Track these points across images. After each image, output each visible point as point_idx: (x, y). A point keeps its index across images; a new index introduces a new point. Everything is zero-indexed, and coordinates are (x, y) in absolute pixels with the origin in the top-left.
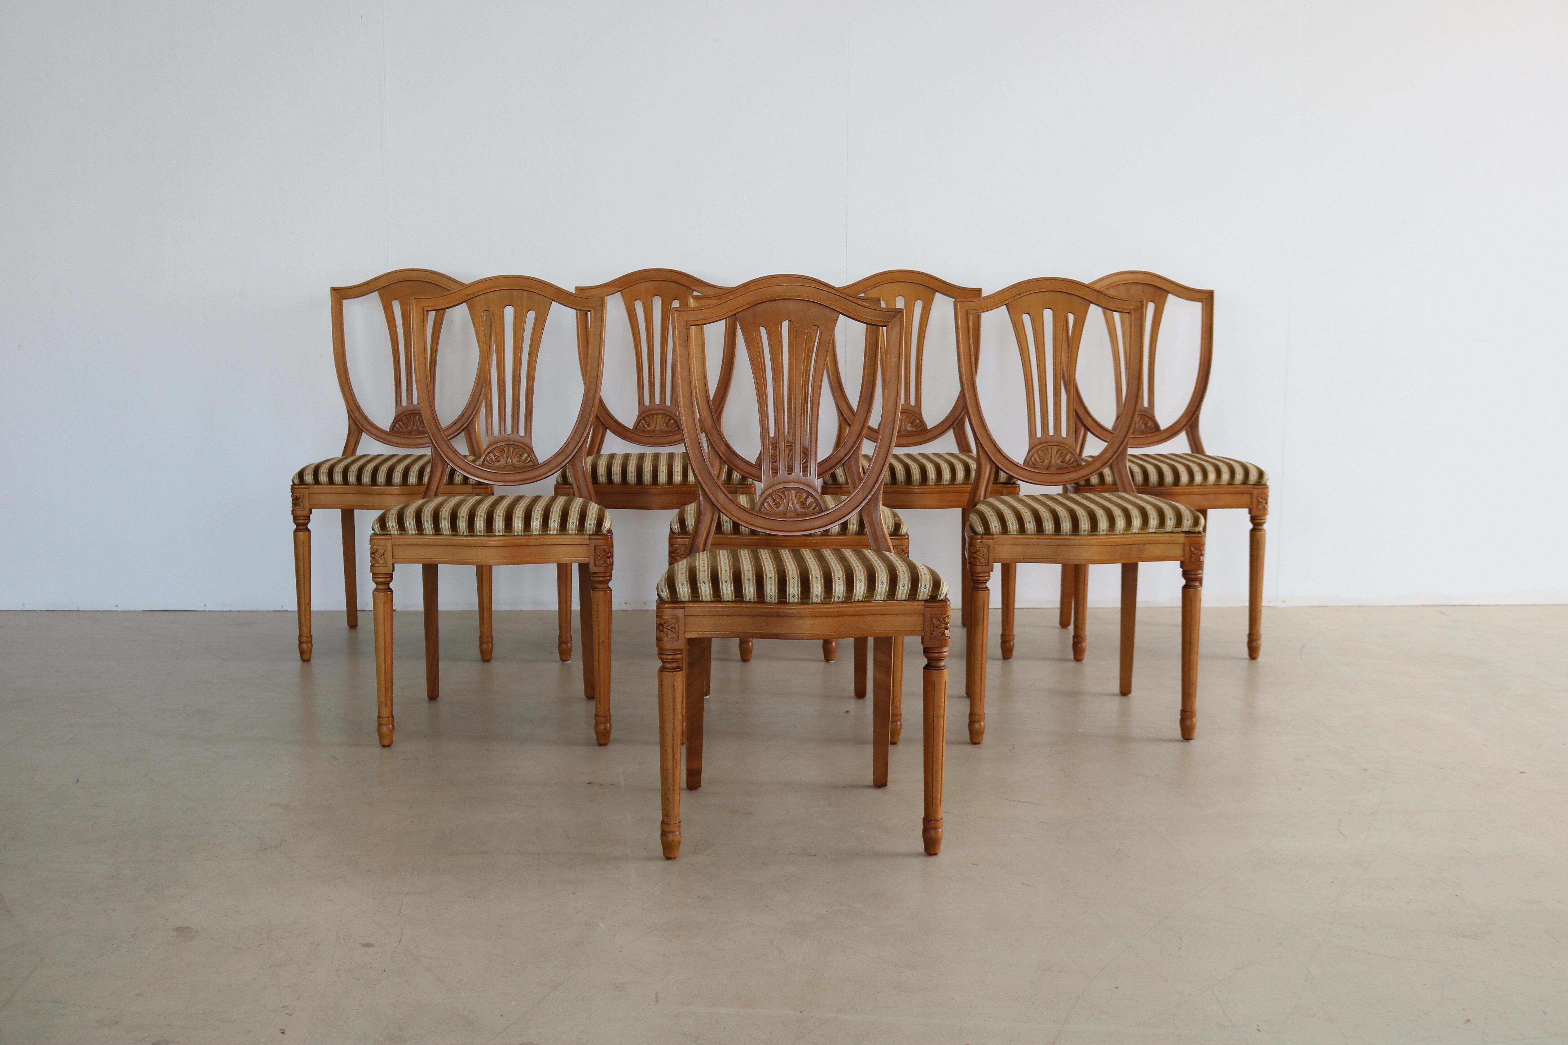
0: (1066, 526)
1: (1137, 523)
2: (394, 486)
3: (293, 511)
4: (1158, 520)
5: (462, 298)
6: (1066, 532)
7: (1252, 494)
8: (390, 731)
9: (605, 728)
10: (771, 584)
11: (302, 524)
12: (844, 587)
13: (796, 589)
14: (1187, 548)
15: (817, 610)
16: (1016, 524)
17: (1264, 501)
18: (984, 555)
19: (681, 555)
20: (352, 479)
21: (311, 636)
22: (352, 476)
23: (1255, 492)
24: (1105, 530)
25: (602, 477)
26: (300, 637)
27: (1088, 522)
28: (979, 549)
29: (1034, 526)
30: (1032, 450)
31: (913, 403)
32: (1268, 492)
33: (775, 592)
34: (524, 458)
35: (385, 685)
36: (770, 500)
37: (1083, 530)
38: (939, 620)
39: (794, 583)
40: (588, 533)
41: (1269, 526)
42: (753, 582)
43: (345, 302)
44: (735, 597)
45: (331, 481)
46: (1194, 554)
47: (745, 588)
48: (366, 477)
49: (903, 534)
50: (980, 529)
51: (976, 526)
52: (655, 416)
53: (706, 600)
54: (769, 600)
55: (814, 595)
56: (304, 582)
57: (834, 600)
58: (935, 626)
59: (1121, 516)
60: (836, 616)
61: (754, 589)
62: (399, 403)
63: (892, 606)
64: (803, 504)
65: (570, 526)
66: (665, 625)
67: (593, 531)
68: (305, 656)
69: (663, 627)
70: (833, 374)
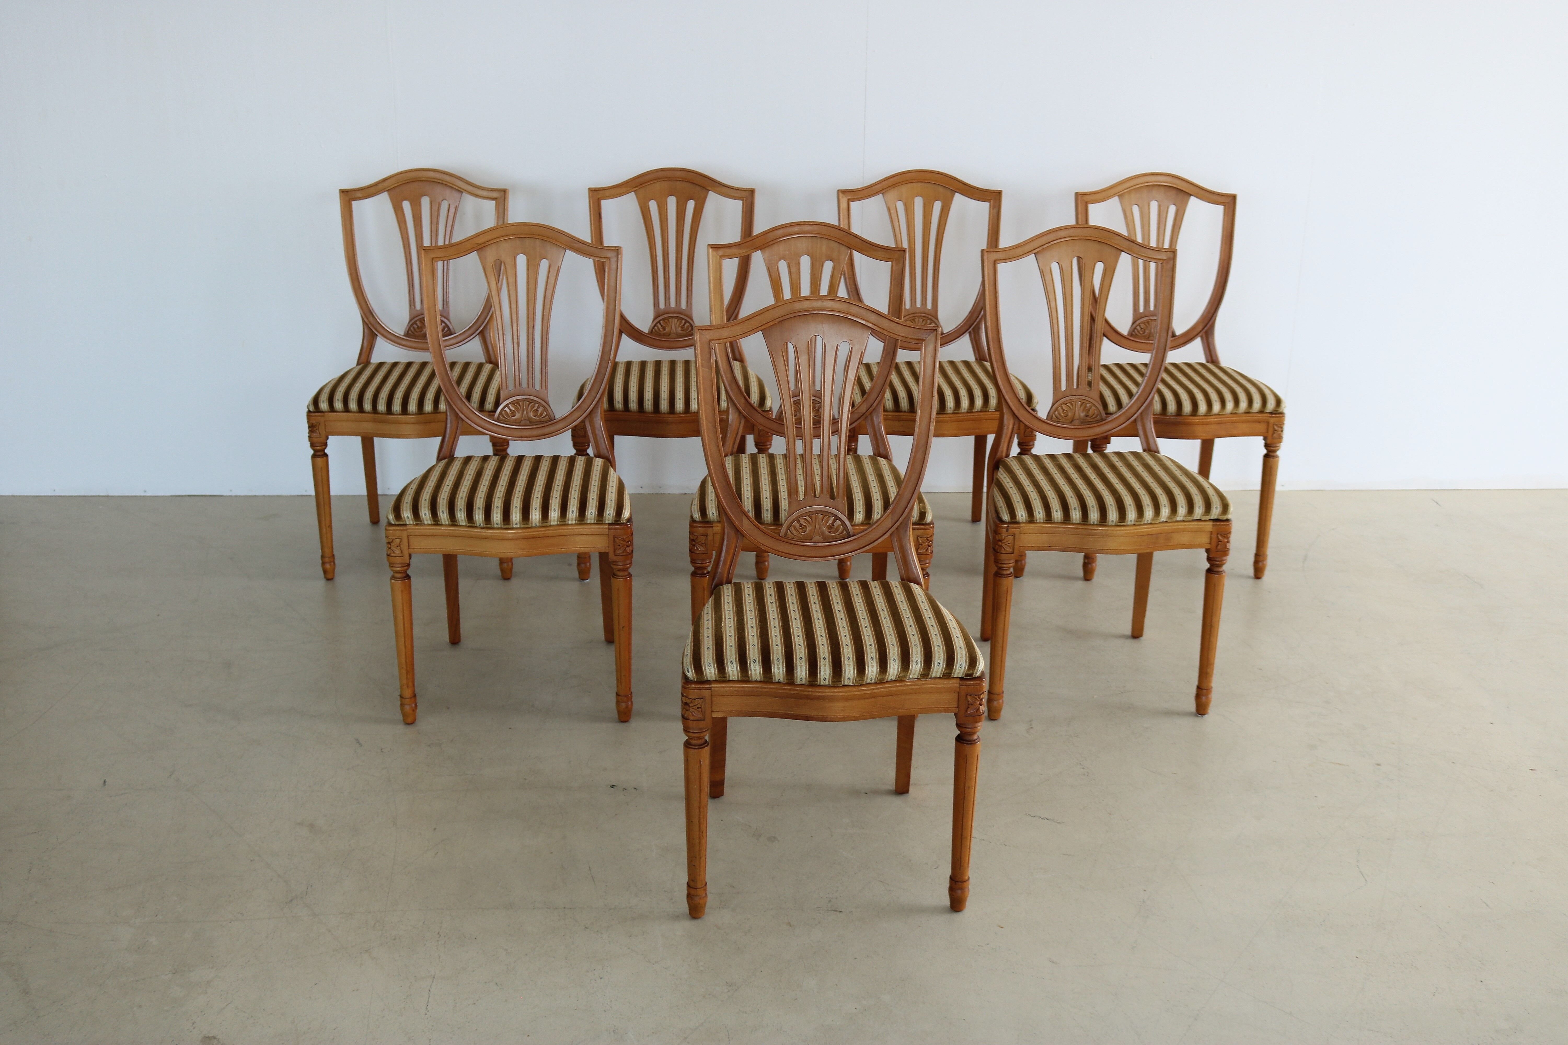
0: (1094, 515)
1: (1165, 512)
2: (409, 414)
3: (310, 437)
4: (1187, 509)
5: (472, 248)
6: (1094, 522)
7: (1268, 423)
8: (413, 711)
9: (627, 707)
10: (801, 666)
11: (319, 454)
12: (877, 669)
13: (827, 673)
14: (1214, 536)
15: (849, 693)
16: (1043, 513)
17: (1280, 429)
18: (1009, 544)
19: (702, 543)
20: (368, 407)
21: (333, 556)
22: (367, 404)
23: (1272, 421)
24: (1133, 520)
25: (619, 404)
26: (323, 557)
27: (1116, 513)
28: (1005, 538)
29: (1061, 514)
30: (1056, 404)
31: (929, 306)
32: (1284, 420)
33: (806, 675)
34: (539, 412)
35: (407, 668)
36: (795, 523)
37: (1110, 520)
38: (974, 697)
39: (825, 666)
40: (607, 522)
41: (1283, 453)
42: (783, 663)
43: (354, 203)
44: (764, 678)
45: (346, 409)
46: (1221, 542)
47: (774, 670)
48: (382, 406)
49: (928, 522)
50: (1006, 517)
51: (1002, 514)
52: (670, 320)
53: (734, 679)
54: (799, 682)
55: (846, 678)
56: (324, 506)
57: (866, 682)
58: (969, 703)
59: (1150, 505)
60: (868, 698)
61: (783, 671)
62: (412, 306)
63: (927, 684)
64: (830, 527)
65: (589, 516)
66: (691, 705)
67: (612, 520)
68: (329, 576)
69: (689, 706)
70: (849, 278)
